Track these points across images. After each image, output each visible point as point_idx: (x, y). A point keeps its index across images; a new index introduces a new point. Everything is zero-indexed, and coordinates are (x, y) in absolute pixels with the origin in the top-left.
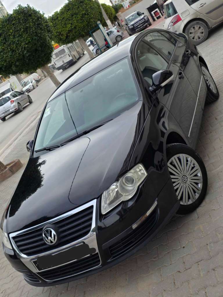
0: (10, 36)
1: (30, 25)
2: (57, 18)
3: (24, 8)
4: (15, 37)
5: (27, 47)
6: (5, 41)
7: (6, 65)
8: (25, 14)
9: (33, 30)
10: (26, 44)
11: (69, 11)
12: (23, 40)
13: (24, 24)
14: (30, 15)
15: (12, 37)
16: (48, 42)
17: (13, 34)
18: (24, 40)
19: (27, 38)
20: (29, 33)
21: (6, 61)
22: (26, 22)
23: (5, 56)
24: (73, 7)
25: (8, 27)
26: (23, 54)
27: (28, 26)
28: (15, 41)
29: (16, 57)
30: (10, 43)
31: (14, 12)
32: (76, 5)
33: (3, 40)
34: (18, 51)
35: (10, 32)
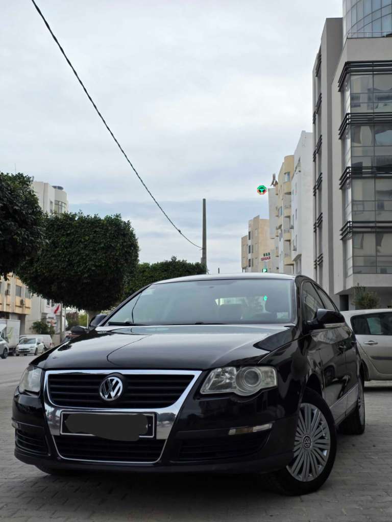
0: (80, 243)
1: (116, 246)
2: (144, 271)
3: (122, 222)
4: (87, 248)
5: (93, 270)
6: (69, 245)
7: (47, 276)
8: (119, 229)
9: (116, 254)
10: (95, 266)
11: (165, 273)
12: (94, 258)
13: (109, 240)
14: (124, 235)
15: (82, 246)
16: (123, 283)
17: (86, 243)
18: (96, 259)
19: (101, 258)
20: (109, 255)
21: (51, 271)
22: (113, 239)
23: (55, 263)
24: (174, 271)
25: (85, 231)
26: (82, 276)
27: (113, 245)
28: (83, 253)
29: (68, 275)
30: (74, 253)
31: (106, 219)
32: (179, 271)
33: (68, 242)
34: (78, 268)
35: (84, 239)
